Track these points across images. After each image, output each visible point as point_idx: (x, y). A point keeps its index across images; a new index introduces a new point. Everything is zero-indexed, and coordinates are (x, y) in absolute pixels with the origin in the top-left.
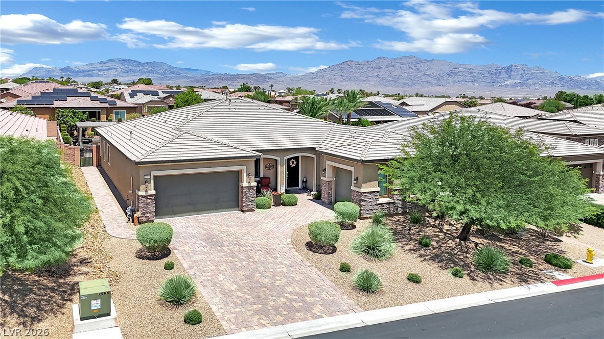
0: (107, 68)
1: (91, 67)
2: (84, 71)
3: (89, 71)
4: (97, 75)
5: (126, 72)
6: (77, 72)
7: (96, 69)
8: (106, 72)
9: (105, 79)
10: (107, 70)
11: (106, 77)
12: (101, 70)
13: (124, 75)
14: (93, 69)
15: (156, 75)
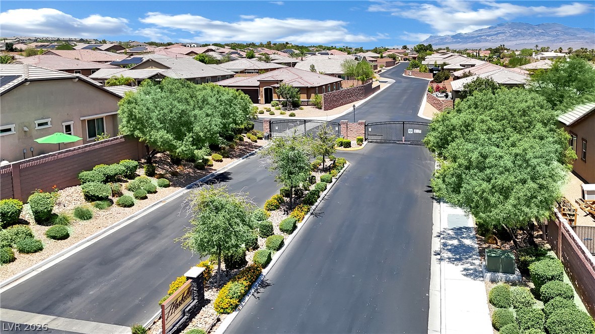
0: (496, 32)
1: (480, 32)
2: (473, 37)
3: (478, 36)
4: (485, 40)
5: (515, 36)
6: (466, 38)
7: (484, 34)
8: (494, 37)
9: (493, 44)
10: (495, 35)
11: (493, 42)
12: (488, 36)
13: (513, 38)
14: (482, 35)
15: (547, 38)
